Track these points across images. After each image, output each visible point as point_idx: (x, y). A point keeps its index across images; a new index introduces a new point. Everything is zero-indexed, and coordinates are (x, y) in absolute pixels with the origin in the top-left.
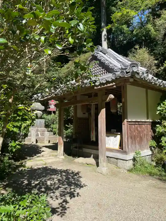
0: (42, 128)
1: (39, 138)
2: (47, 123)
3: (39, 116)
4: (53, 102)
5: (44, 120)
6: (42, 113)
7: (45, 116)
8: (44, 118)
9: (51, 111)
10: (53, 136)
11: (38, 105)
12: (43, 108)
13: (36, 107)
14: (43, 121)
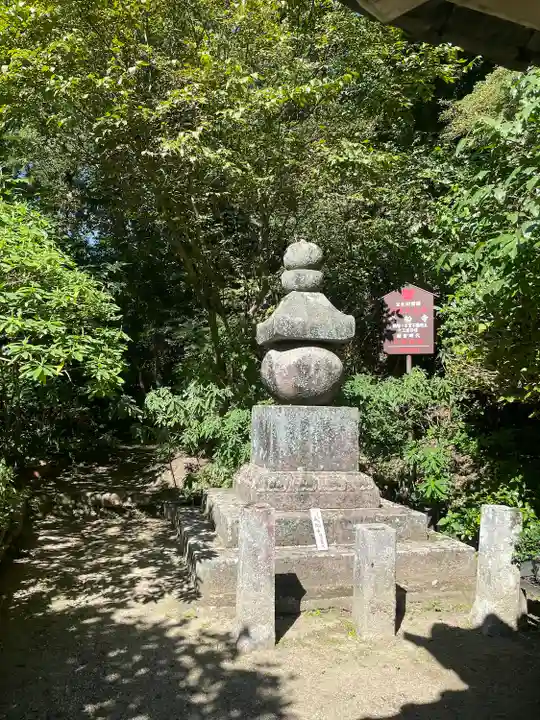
0: (343, 477)
1: (318, 564)
2: (376, 433)
3: (320, 382)
4: (409, 298)
5: (354, 413)
6: (335, 361)
7: (361, 384)
8: (354, 401)
9: (403, 357)
10: (422, 548)
11: (312, 310)
12: (342, 325)
13: (298, 319)
14: (347, 419)
